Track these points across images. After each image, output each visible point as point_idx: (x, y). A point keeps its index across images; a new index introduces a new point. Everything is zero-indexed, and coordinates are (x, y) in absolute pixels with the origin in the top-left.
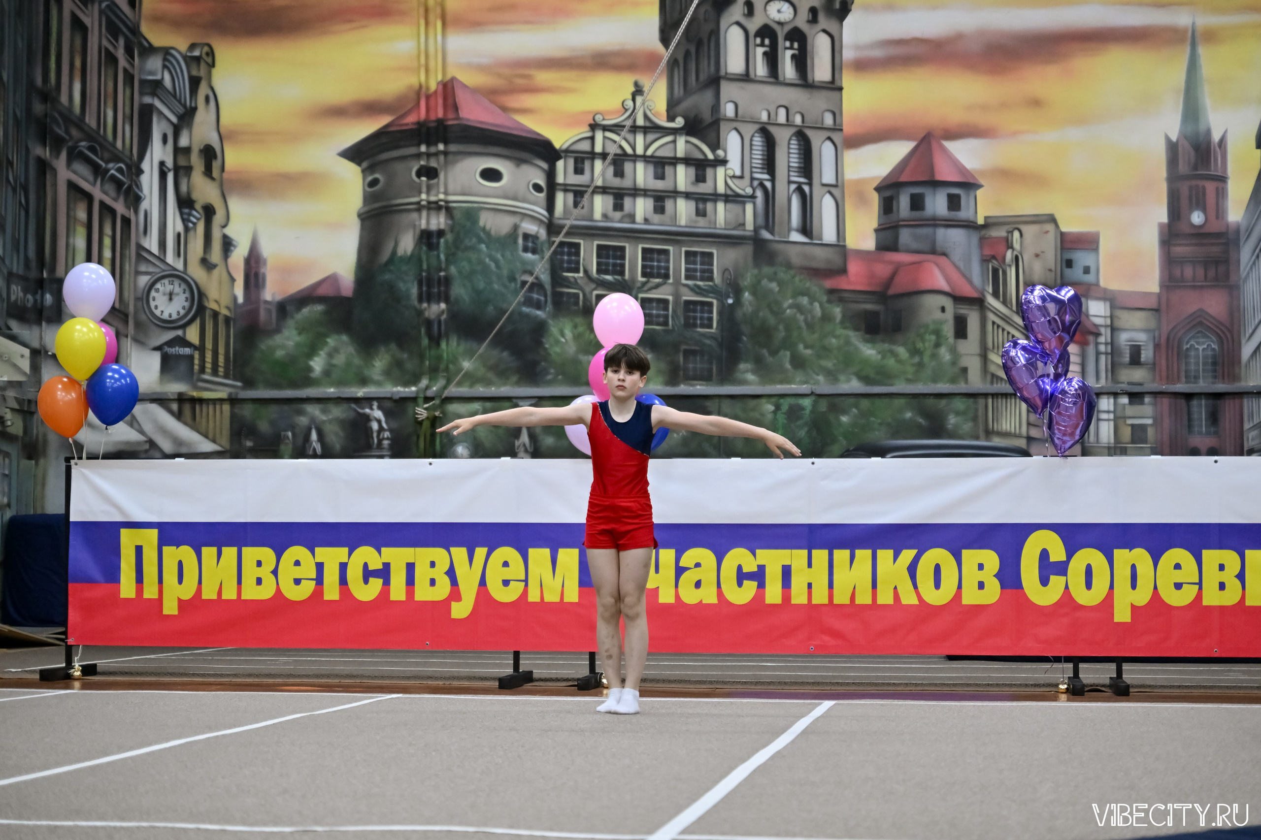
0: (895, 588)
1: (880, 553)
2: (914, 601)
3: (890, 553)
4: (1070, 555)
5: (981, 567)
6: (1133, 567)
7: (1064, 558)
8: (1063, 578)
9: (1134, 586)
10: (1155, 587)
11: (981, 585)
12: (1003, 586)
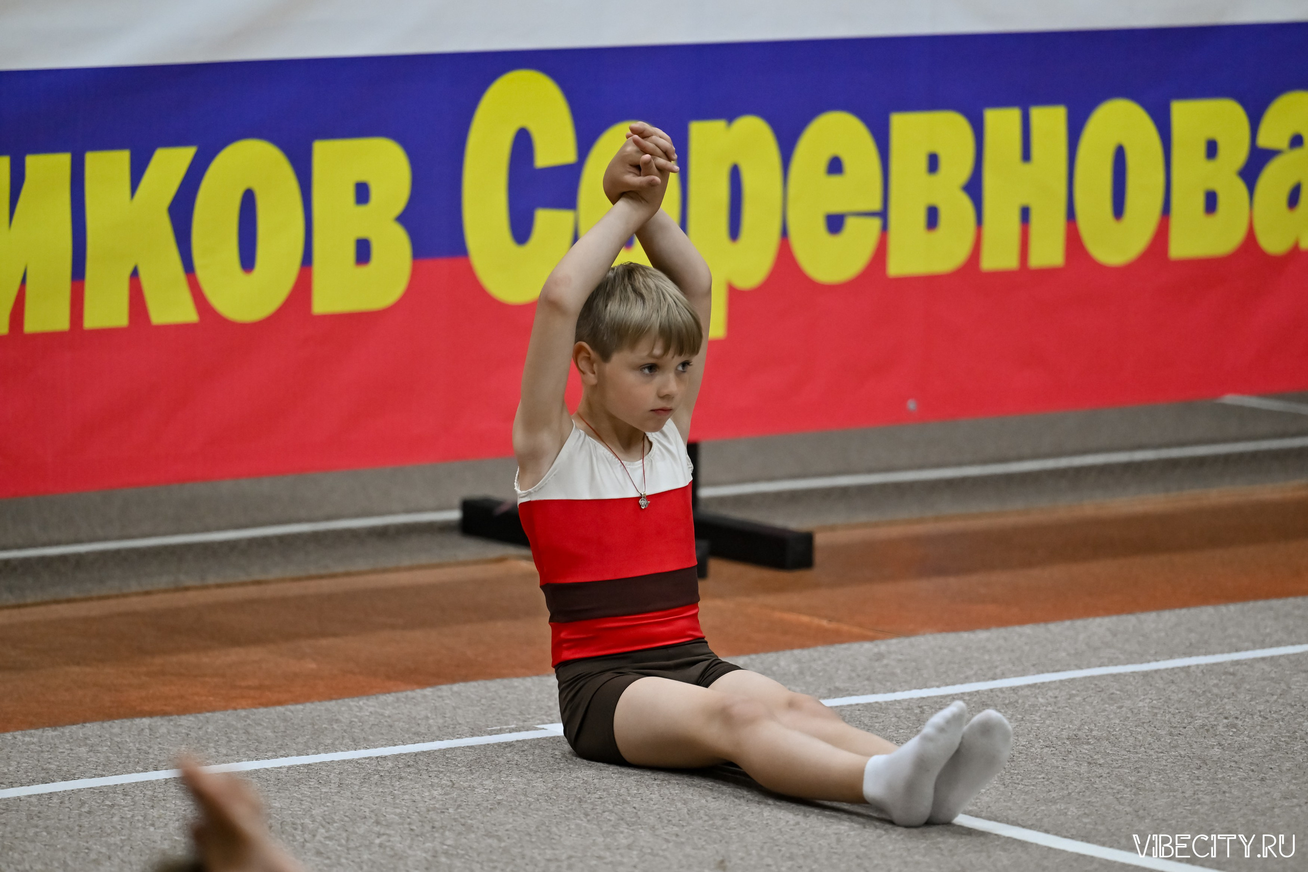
0: (135, 274)
1: (94, 161)
2: (187, 314)
3: (121, 159)
4: (585, 143)
5: (362, 193)
6: (735, 175)
7: (568, 155)
8: (564, 217)
9: (734, 231)
10: (784, 233)
11: (363, 251)
12: (419, 251)
